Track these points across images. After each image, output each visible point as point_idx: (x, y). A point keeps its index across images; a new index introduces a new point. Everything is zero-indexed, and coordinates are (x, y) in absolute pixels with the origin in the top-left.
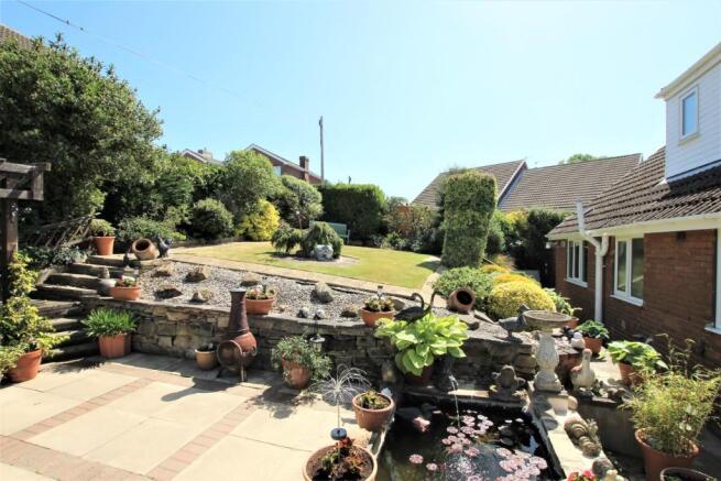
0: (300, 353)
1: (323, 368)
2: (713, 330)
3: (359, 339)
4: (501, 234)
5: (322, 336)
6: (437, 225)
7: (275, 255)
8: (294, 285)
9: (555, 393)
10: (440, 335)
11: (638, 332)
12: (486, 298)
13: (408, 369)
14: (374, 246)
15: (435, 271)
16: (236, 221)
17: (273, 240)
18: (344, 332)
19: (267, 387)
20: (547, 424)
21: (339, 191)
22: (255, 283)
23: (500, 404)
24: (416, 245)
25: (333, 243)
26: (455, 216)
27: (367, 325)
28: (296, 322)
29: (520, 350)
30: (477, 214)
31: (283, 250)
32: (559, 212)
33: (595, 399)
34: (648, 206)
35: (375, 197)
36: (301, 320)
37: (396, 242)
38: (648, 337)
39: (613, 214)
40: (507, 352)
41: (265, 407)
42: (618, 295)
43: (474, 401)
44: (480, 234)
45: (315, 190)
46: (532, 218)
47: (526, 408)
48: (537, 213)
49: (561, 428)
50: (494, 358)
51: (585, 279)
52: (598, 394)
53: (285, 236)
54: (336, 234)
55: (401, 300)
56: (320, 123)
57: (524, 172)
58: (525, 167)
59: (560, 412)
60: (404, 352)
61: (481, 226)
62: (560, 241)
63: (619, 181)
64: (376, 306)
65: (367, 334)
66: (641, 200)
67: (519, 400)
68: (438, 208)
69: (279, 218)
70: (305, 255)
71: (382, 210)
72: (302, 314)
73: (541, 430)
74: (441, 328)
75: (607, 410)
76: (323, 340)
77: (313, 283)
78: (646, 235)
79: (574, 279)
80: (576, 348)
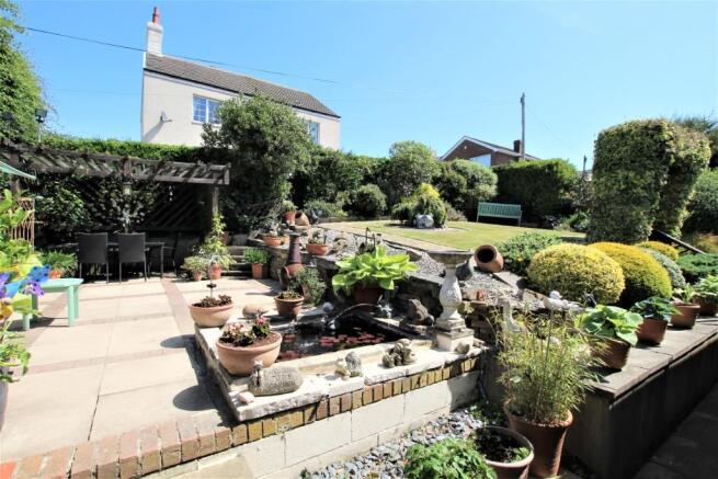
14: (551, 227)
16: (390, 203)
25: (435, 213)
45: (489, 171)
56: (522, 100)
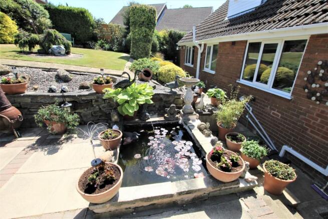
0: (56, 114)
1: (74, 120)
2: (239, 82)
3: (93, 101)
4: (158, 42)
5: (69, 102)
6: (125, 36)
7: (21, 52)
8: (41, 72)
9: (191, 113)
10: (141, 94)
11: (212, 84)
12: (156, 74)
13: (126, 113)
14: (91, 48)
15: (128, 61)
17: (16, 42)
18: (83, 98)
19: (38, 138)
20: (191, 127)
21: (61, 10)
22: (8, 72)
23: (169, 122)
24: (115, 48)
25: (64, 44)
26: (136, 30)
27: (97, 93)
28: (48, 96)
29: (176, 97)
30: (147, 30)
31: (27, 49)
32: (182, 33)
33: (204, 113)
34: (222, 30)
35: (87, 17)
36: (51, 94)
37: (103, 46)
38: (215, 86)
39: (207, 33)
40: (170, 98)
41: (40, 150)
42: (206, 70)
43: (158, 123)
44: (149, 41)
45: (42, 8)
46: (171, 35)
47: (180, 122)
48: (173, 32)
49: (196, 128)
50: (165, 102)
51: (192, 64)
52: (204, 111)
53: (25, 39)
54: (64, 38)
55: (114, 77)
57: (165, 11)
58: (166, 7)
59: (194, 121)
60: (123, 105)
61: (149, 37)
62: (182, 47)
63: (207, 18)
64: (102, 81)
65: (98, 98)
66: (218, 27)
67: (178, 119)
68: (125, 27)
69: (17, 27)
70: (45, 52)
71: (92, 26)
72: (51, 90)
73: (188, 130)
74: (140, 90)
75: (207, 116)
76: (70, 105)
77: (55, 70)
78: (220, 43)
79: (188, 64)
80: (196, 93)
